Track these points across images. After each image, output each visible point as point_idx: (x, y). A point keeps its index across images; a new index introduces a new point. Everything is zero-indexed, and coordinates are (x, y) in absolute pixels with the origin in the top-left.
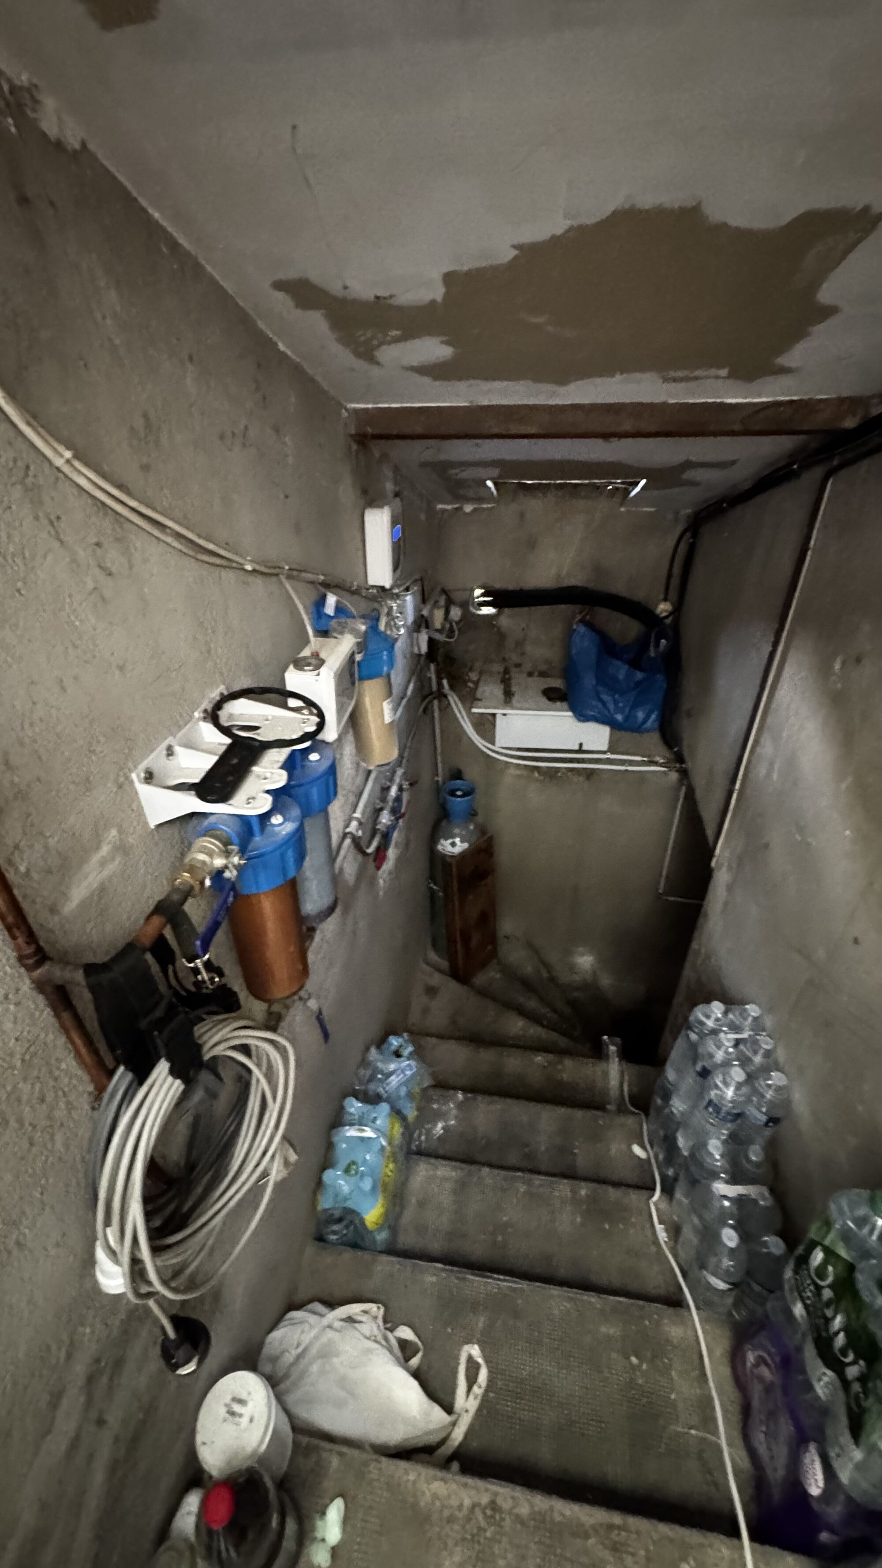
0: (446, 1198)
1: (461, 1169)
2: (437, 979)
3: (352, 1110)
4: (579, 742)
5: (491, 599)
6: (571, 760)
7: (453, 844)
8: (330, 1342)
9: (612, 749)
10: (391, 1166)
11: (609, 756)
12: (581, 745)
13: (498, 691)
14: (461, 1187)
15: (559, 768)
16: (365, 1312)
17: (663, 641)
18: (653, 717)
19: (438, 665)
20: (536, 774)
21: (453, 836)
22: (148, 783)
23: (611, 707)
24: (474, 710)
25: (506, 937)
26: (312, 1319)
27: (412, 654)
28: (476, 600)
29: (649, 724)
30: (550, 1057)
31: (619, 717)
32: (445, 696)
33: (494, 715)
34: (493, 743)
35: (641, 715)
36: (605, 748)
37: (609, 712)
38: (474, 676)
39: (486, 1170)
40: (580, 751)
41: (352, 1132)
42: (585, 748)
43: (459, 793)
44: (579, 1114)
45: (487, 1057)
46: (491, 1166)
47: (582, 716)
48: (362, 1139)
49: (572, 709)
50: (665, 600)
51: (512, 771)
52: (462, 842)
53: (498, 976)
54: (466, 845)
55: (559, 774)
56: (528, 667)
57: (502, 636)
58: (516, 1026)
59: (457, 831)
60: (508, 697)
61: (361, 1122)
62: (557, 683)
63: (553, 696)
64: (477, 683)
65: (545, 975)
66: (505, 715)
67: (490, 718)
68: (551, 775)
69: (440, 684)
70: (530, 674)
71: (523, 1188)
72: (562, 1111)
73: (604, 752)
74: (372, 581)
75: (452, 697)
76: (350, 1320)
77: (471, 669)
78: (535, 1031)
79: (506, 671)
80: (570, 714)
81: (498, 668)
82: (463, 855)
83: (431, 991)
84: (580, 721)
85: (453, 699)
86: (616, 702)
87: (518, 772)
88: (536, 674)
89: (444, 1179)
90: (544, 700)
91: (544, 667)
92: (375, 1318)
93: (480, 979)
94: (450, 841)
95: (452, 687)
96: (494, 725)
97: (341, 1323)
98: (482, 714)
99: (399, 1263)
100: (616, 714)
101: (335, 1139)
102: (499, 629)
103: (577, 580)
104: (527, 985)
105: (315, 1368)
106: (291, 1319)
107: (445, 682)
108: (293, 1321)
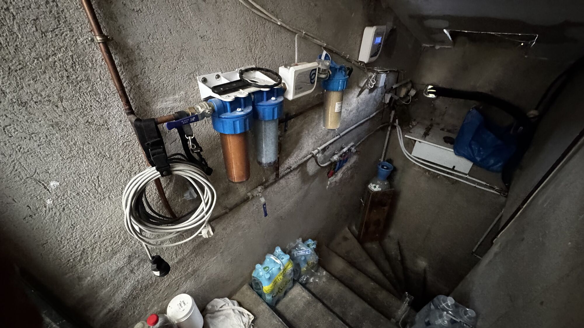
0: (301, 304)
1: (312, 298)
2: (350, 235)
3: (277, 251)
4: (455, 165)
5: (435, 91)
6: (448, 173)
7: (375, 187)
8: (229, 314)
9: (470, 174)
10: (281, 277)
11: (468, 177)
12: (454, 167)
13: (422, 132)
14: (308, 304)
15: (440, 174)
16: (248, 315)
17: (521, 128)
18: (500, 164)
19: (396, 112)
20: (427, 173)
21: (377, 184)
22: (204, 83)
23: (476, 153)
24: (406, 136)
25: (389, 236)
26: (231, 304)
27: (381, 102)
28: (428, 90)
29: (495, 167)
30: (377, 286)
31: (478, 159)
32: (395, 127)
33: (415, 141)
34: (411, 153)
35: (492, 161)
36: (467, 172)
37: (474, 155)
38: (414, 123)
39: (321, 304)
40: (453, 169)
41: (272, 257)
42: (455, 169)
43: (385, 167)
44: (374, 312)
45: (351, 271)
46: (324, 304)
47: (458, 153)
48: (275, 262)
49: (455, 149)
50: (536, 109)
51: (417, 169)
52: (379, 187)
53: (376, 248)
54: (380, 189)
55: (438, 177)
56: (442, 126)
57: (435, 109)
58: (372, 268)
59: (379, 182)
60: (425, 135)
61: (278, 257)
62: (454, 136)
63: (448, 141)
64: (413, 126)
65: (399, 258)
66: (420, 142)
67: (413, 142)
68: (435, 176)
69: (394, 121)
70: (443, 129)
71: (330, 319)
72: (366, 305)
73: (466, 174)
74: (360, 59)
75: (399, 129)
76: (242, 313)
77: (415, 120)
78: (379, 275)
79: (432, 125)
80: (453, 150)
81: (428, 123)
82: (377, 193)
83: (345, 239)
84: (456, 154)
85: (398, 129)
86: (479, 151)
87: (419, 170)
88: (446, 130)
89: (304, 297)
90: (443, 141)
91: (450, 128)
92: (250, 319)
93: (369, 245)
94: (374, 185)
95: (399, 124)
96: (414, 145)
97: (238, 312)
98: (410, 139)
99: (268, 309)
100: (477, 156)
101: (267, 257)
102: (434, 105)
103: (485, 90)
104: (388, 258)
105: (222, 318)
106: (225, 300)
107: (397, 121)
108: (225, 301)
